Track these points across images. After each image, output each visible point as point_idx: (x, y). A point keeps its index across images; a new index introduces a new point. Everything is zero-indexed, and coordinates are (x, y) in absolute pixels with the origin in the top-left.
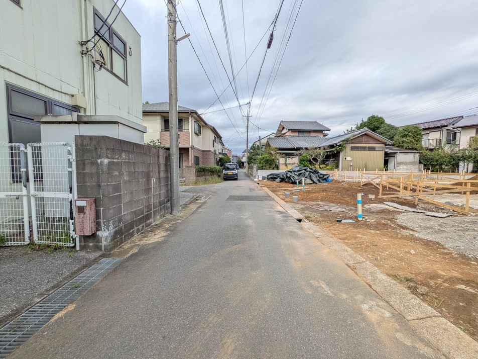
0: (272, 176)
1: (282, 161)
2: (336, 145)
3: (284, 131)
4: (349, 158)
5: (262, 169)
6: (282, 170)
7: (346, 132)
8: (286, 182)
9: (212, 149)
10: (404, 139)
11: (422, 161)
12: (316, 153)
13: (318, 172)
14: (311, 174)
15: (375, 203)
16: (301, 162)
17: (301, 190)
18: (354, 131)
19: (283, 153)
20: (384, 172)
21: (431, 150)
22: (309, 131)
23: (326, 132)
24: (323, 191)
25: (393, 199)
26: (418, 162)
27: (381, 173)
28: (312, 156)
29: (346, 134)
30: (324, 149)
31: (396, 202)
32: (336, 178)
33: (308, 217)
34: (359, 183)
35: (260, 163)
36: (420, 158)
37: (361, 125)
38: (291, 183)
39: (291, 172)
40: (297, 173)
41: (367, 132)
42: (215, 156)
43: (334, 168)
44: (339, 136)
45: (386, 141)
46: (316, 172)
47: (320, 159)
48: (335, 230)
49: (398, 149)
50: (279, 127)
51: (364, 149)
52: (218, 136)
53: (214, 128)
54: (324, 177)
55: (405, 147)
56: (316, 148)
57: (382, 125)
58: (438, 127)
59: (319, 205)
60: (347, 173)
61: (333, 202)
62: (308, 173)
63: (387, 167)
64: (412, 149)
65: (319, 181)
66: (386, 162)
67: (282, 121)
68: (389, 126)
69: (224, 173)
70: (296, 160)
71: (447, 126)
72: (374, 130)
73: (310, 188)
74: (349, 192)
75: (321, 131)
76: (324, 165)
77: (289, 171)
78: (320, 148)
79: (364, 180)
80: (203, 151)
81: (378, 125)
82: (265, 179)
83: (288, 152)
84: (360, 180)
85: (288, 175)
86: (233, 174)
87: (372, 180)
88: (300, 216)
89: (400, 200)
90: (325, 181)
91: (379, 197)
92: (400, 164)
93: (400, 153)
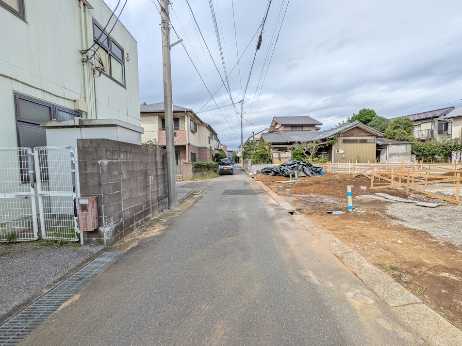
0: (266, 170)
1: (275, 155)
2: (328, 138)
3: (277, 127)
4: (341, 151)
5: (257, 163)
6: (276, 164)
7: (338, 125)
8: (280, 175)
9: (208, 146)
10: (396, 131)
11: (414, 151)
12: (309, 147)
13: (311, 165)
14: (304, 167)
15: (366, 194)
16: (294, 155)
17: (294, 183)
18: (345, 124)
19: (276, 148)
20: (376, 164)
21: (423, 141)
22: (302, 126)
23: (318, 126)
24: (316, 183)
25: (385, 190)
26: (410, 153)
27: (373, 164)
28: (305, 150)
29: (338, 128)
30: (317, 143)
31: (388, 193)
32: (328, 171)
33: (300, 209)
34: (351, 174)
35: (254, 158)
36: (412, 149)
37: (352, 118)
38: (285, 177)
39: (285, 166)
40: (290, 167)
41: (358, 125)
42: (211, 152)
43: (327, 161)
44: (332, 129)
45: (378, 134)
46: (309, 165)
47: (313, 152)
48: (325, 221)
49: (390, 140)
50: (272, 122)
51: (355, 141)
52: (213, 133)
53: (209, 126)
54: (316, 169)
55: (396, 139)
56: (309, 142)
57: (374, 118)
58: (429, 118)
59: (311, 197)
60: (339, 166)
61: (325, 195)
62: (301, 166)
63: (379, 158)
64: (402, 141)
65: (312, 173)
66: (378, 154)
67: (275, 117)
68: (380, 118)
69: (220, 168)
70: (289, 154)
71: (438, 117)
72: (365, 123)
73: (303, 180)
74: (341, 184)
75: (313, 126)
76: (317, 159)
77: (282, 165)
78: (312, 142)
79: (356, 172)
80: (200, 148)
81: (370, 118)
82: (259, 173)
83: (282, 147)
84: (352, 171)
85: (282, 169)
86: (229, 169)
87: (364, 172)
88: (292, 209)
89: (391, 191)
90: (318, 173)
91: (370, 188)
92: (391, 155)
93: (392, 144)
